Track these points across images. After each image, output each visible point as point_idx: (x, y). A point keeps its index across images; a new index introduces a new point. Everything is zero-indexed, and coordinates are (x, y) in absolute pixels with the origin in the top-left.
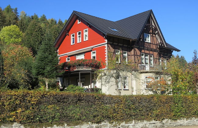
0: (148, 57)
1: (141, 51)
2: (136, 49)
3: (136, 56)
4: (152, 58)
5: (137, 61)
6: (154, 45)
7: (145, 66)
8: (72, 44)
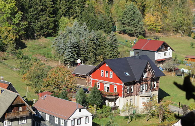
0: (144, 86)
1: (140, 84)
2: (138, 84)
3: (138, 88)
4: (147, 85)
5: (138, 90)
6: (148, 78)
7: (142, 92)
8: (101, 76)
